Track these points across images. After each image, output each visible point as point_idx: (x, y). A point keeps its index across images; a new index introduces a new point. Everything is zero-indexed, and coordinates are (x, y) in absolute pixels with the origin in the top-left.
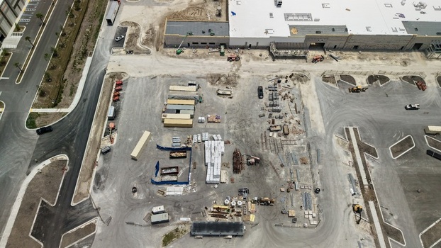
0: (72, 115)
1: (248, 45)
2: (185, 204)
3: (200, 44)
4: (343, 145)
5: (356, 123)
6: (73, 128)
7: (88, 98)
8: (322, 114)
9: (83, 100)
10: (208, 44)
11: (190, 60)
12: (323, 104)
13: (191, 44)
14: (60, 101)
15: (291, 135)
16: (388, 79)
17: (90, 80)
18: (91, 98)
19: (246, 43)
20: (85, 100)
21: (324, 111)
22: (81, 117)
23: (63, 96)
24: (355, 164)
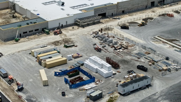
1: (61, 25)
2: (103, 88)
3: (28, 32)
4: (160, 43)
5: (156, 35)
8: (135, 37)
10: (34, 31)
11: (28, 41)
12: (131, 34)
13: (22, 34)
15: (129, 48)
16: (153, 18)
19: (60, 23)
21: (135, 36)
24: (173, 46)
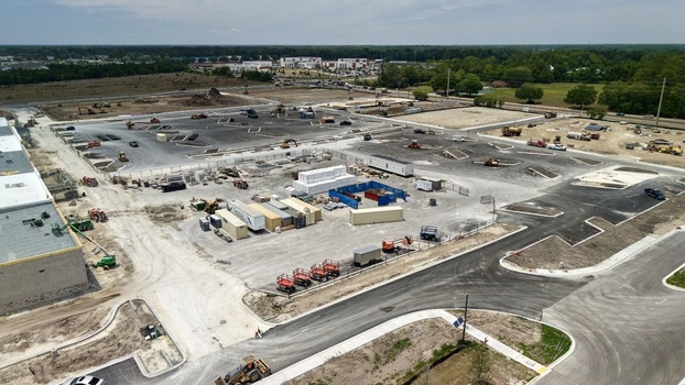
0: (441, 303)
6: (459, 286)
7: (376, 308)
9: (390, 312)
14: (445, 348)
17: (326, 339)
18: (369, 305)
20: (388, 309)
22: (428, 291)
23: (428, 355)
